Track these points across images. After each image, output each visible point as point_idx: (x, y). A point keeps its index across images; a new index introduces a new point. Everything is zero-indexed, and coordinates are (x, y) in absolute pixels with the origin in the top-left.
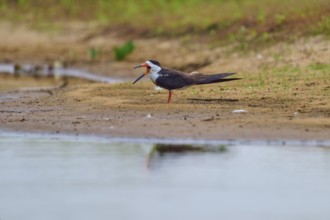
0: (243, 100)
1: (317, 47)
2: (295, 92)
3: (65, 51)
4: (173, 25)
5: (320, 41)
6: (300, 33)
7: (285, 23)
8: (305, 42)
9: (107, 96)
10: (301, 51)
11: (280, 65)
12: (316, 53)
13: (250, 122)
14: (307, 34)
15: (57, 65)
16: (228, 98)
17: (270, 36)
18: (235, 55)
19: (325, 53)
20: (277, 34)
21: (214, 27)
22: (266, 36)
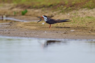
0: (72, 27)
1: (86, 12)
2: (86, 25)
3: (5, 12)
4: (38, 5)
5: (86, 10)
6: (80, 7)
7: (75, 4)
8: (82, 10)
9: (29, 26)
10: (81, 13)
11: (77, 17)
12: (86, 13)
13: (78, 34)
14: (82, 8)
15: (4, 16)
16: (67, 26)
17: (71, 8)
18: (61, 14)
19: (89, 13)
20: (73, 8)
21: (51, 5)
22: (70, 8)
